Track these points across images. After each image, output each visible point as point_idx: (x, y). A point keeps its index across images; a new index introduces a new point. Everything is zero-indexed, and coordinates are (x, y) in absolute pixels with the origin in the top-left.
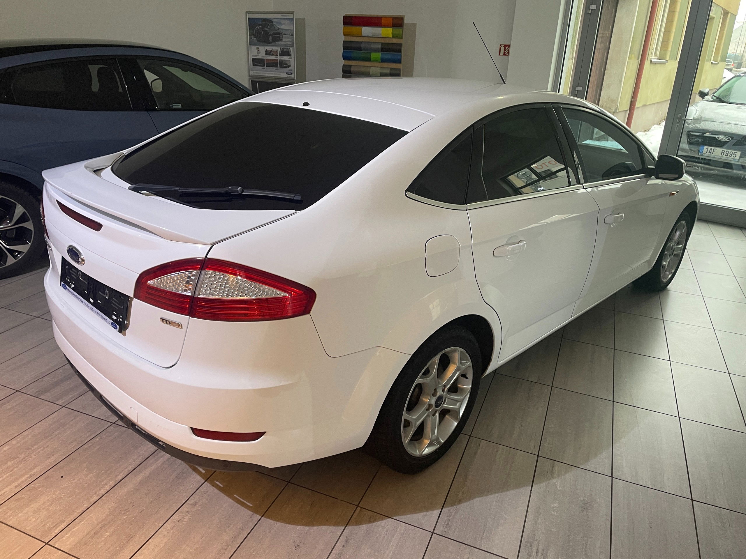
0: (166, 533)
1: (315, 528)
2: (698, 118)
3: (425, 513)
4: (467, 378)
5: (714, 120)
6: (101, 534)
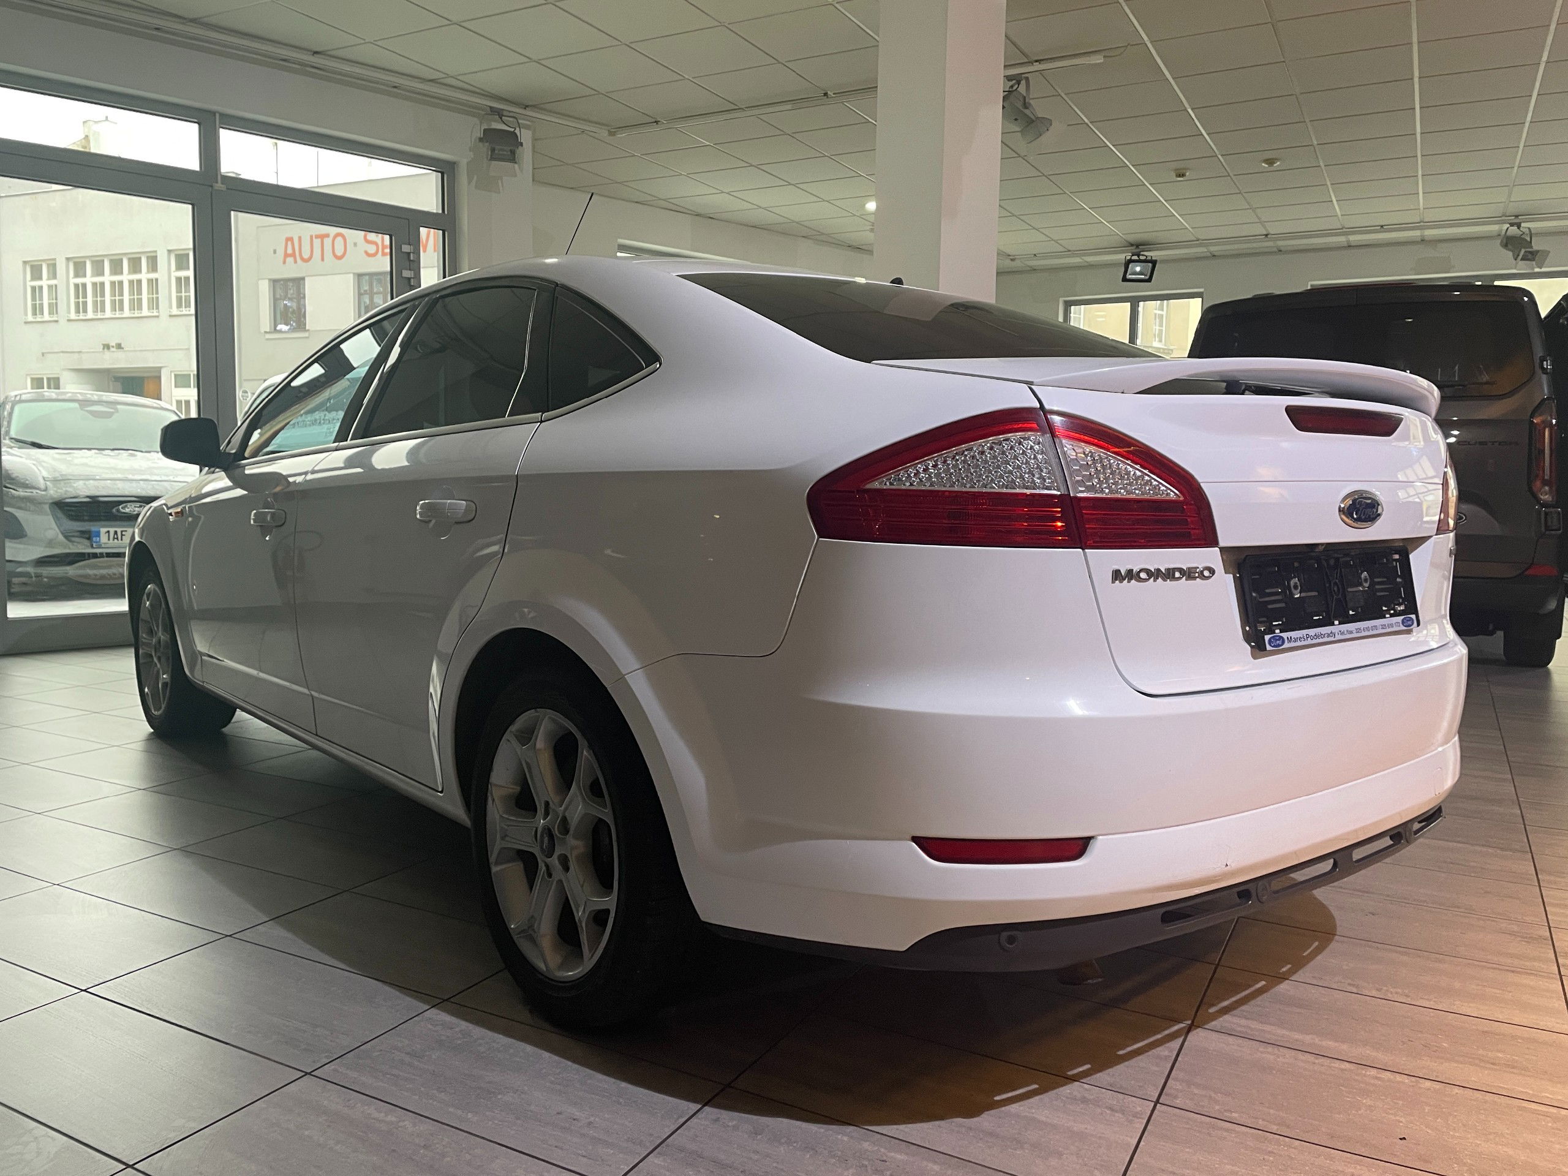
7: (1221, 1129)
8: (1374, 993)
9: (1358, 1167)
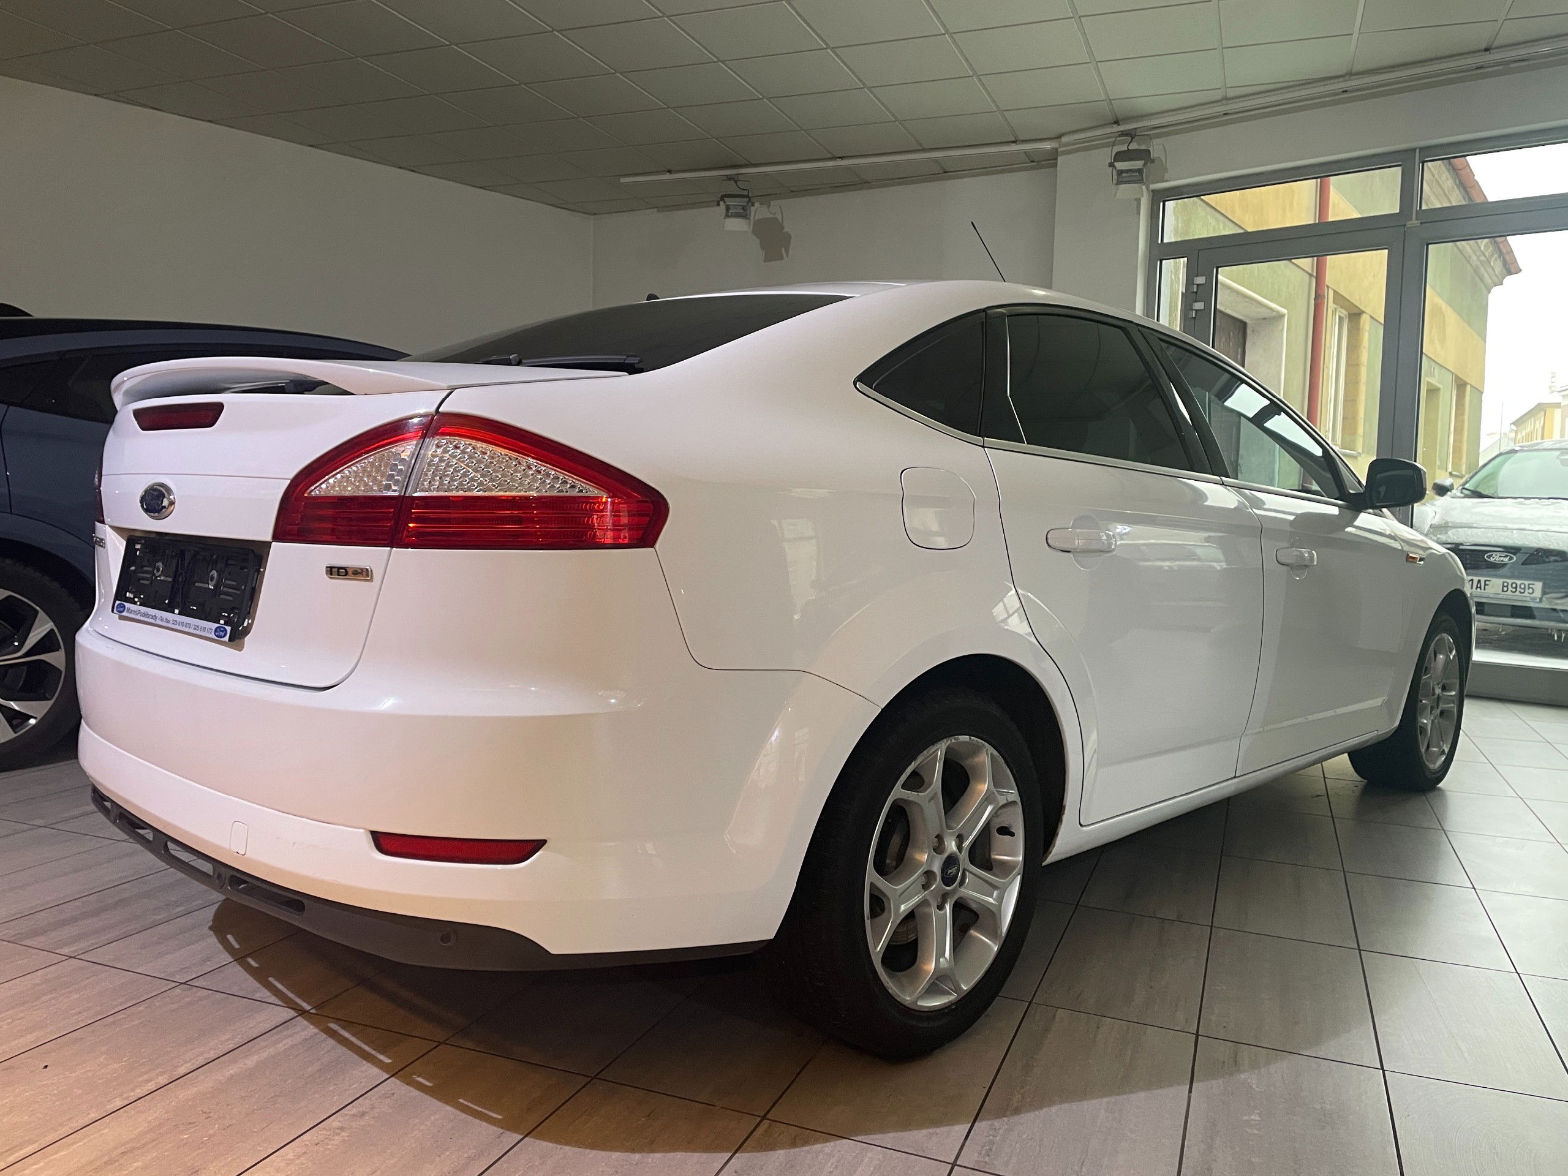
0: (282, 1164)
1: (657, 1155)
2: (1439, 525)
3: (931, 1130)
4: (1012, 834)
5: (1475, 525)
6: (121, 1165)
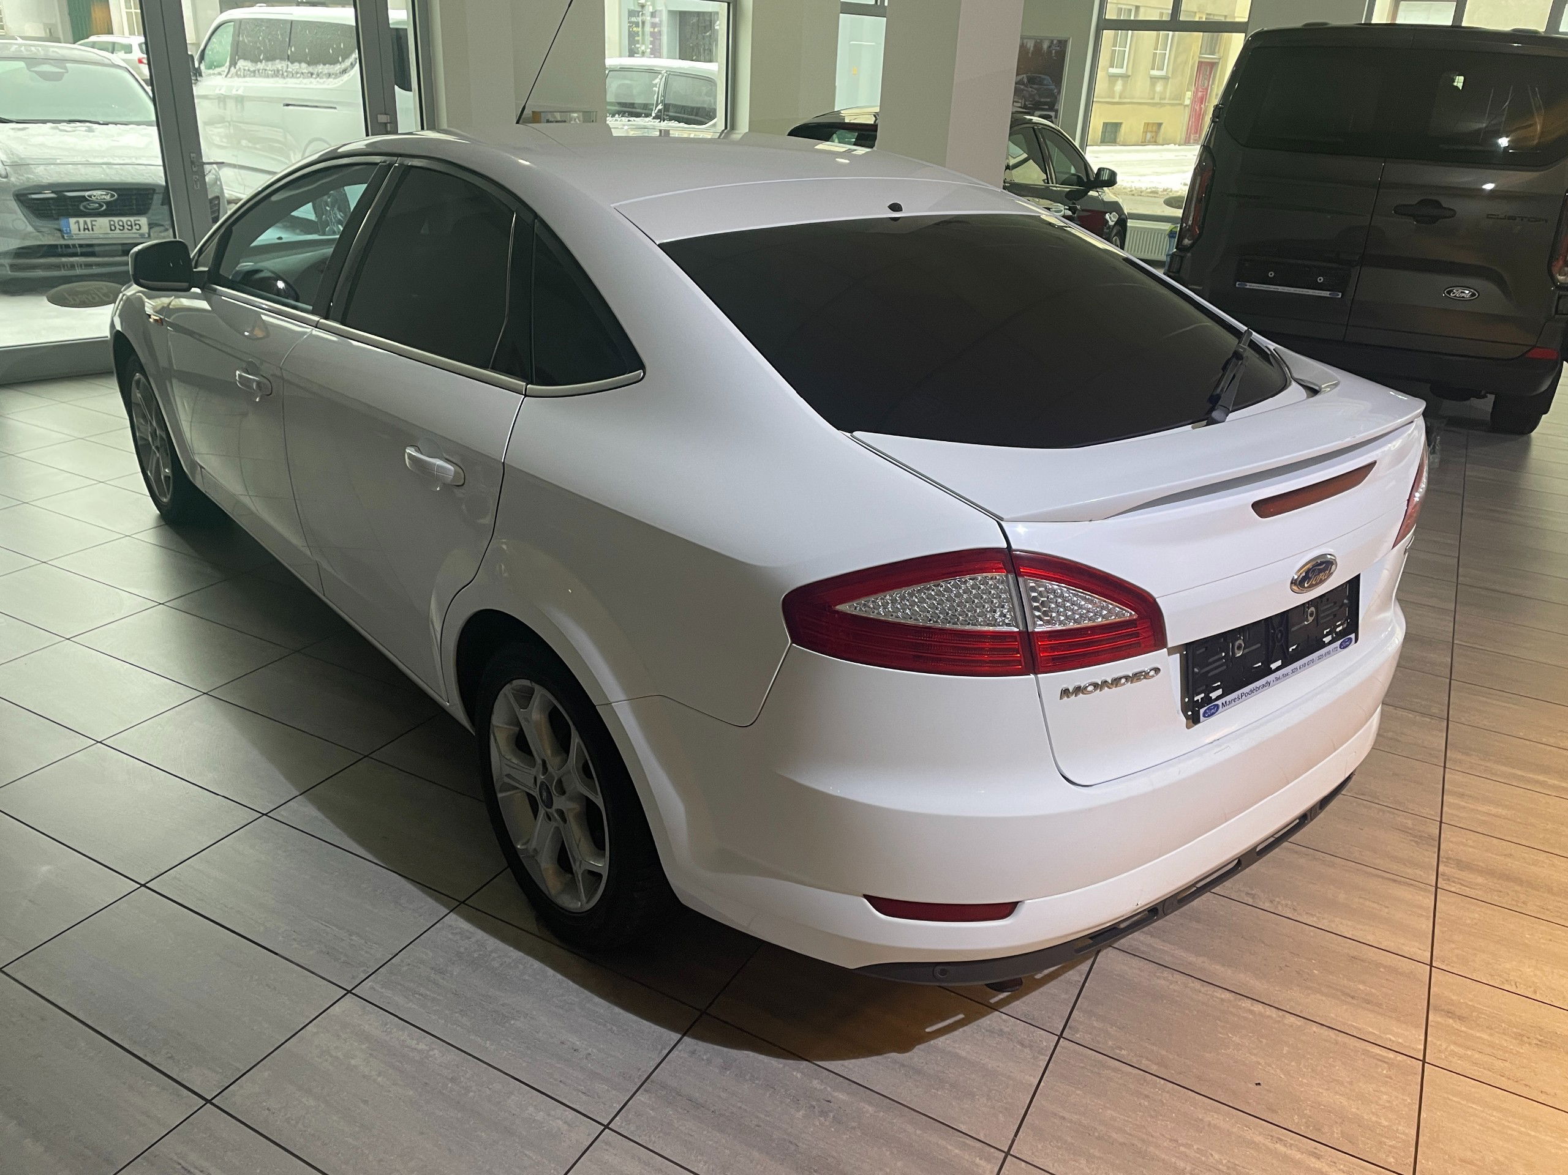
6: (1366, 995)
7: (1108, 1068)
8: (1267, 906)
9: (1216, 1116)
